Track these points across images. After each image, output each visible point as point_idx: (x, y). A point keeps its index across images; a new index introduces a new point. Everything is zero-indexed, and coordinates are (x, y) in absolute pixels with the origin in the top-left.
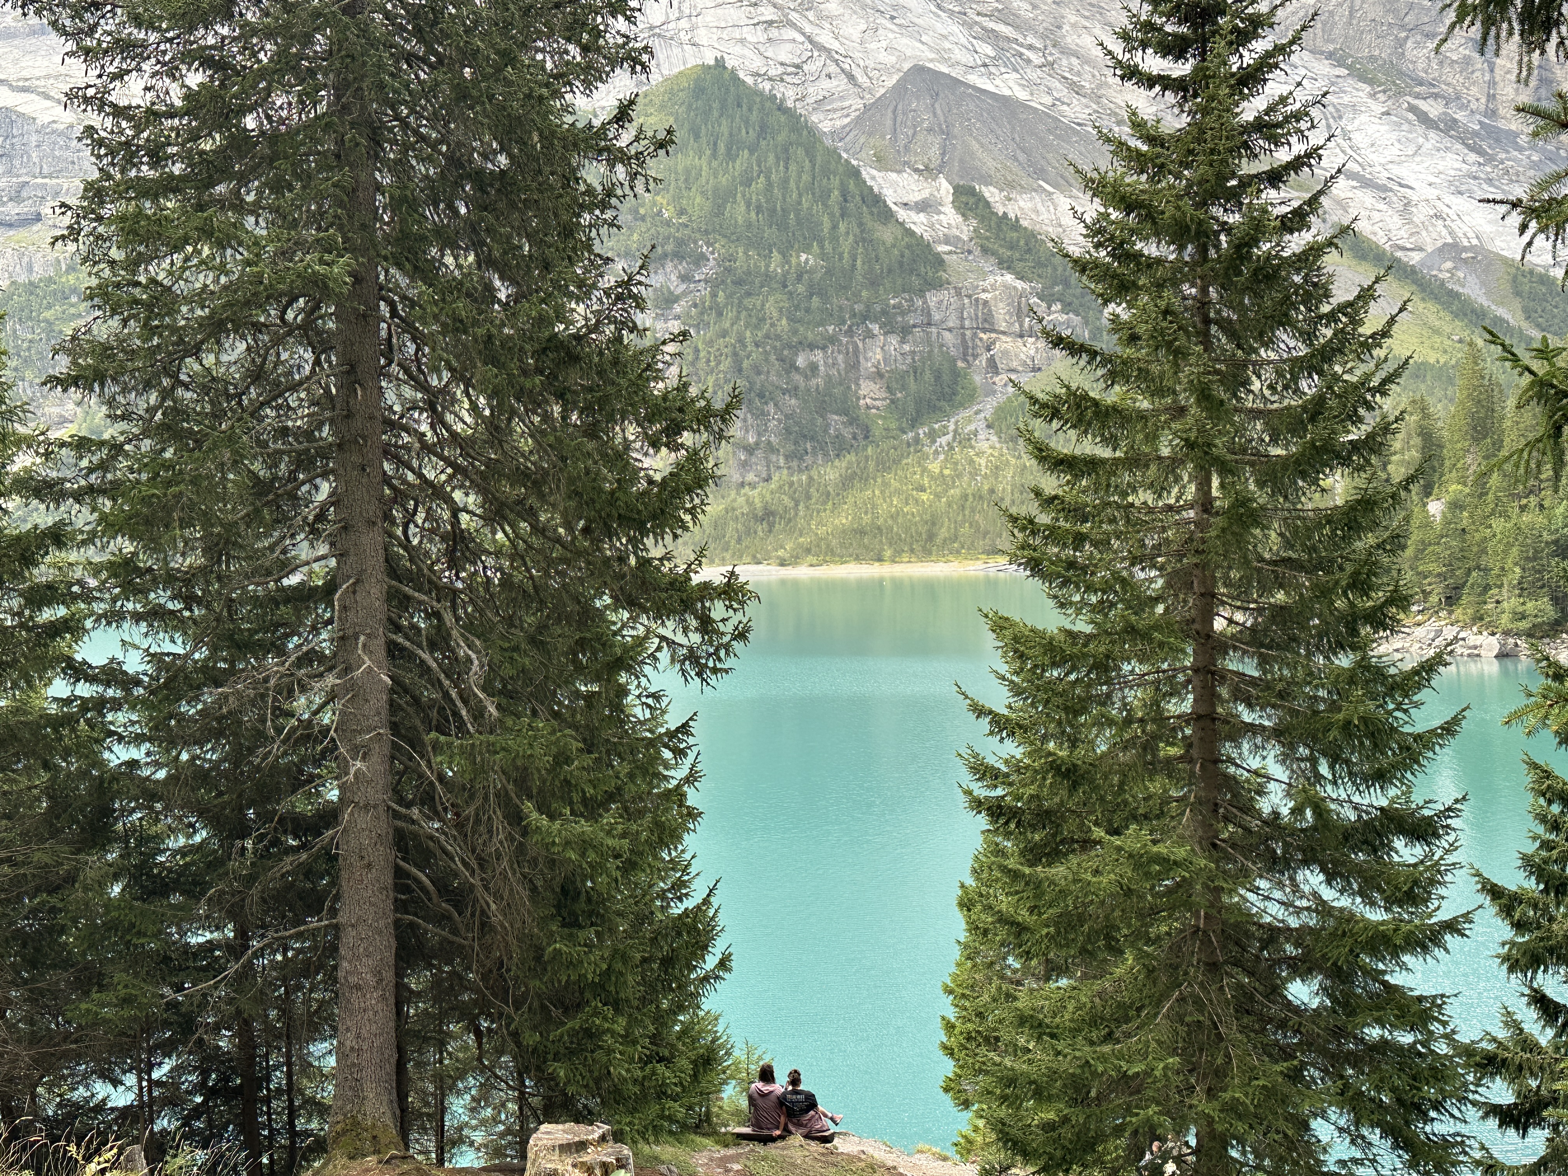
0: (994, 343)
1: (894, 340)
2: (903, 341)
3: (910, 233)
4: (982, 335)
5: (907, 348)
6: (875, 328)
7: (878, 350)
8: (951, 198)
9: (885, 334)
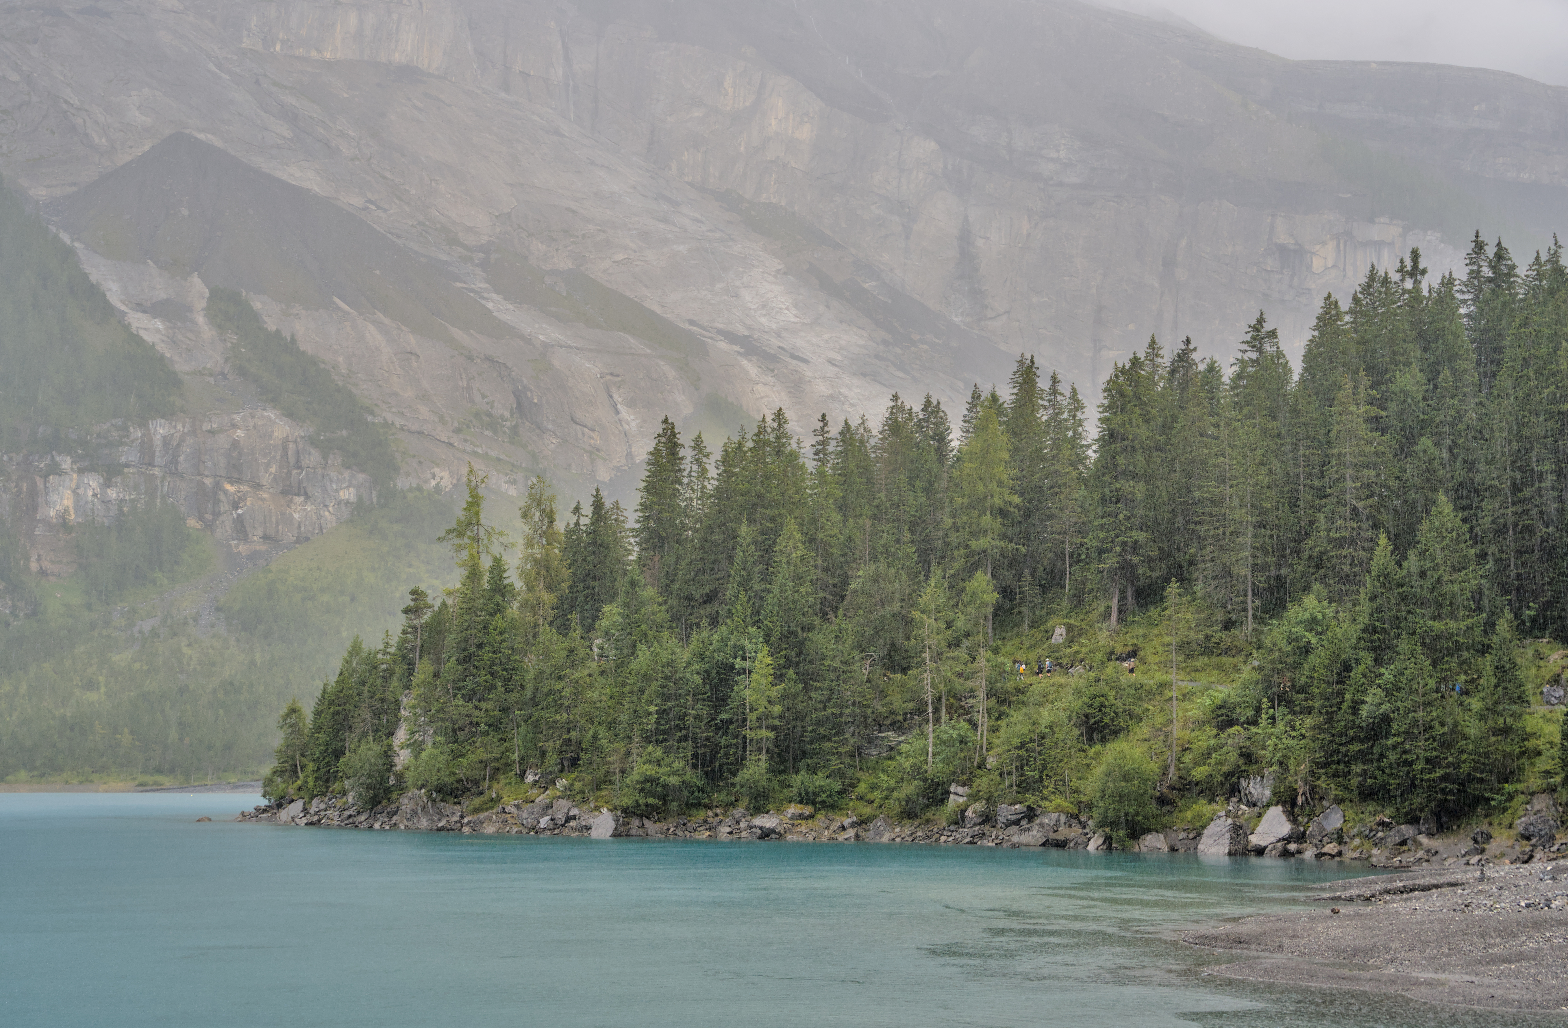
0: (243, 499)
1: (93, 482)
2: (107, 483)
3: (138, 341)
4: (228, 487)
5: (112, 493)
6: (66, 463)
7: (68, 493)
8: (204, 303)
9: (81, 471)
